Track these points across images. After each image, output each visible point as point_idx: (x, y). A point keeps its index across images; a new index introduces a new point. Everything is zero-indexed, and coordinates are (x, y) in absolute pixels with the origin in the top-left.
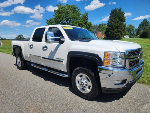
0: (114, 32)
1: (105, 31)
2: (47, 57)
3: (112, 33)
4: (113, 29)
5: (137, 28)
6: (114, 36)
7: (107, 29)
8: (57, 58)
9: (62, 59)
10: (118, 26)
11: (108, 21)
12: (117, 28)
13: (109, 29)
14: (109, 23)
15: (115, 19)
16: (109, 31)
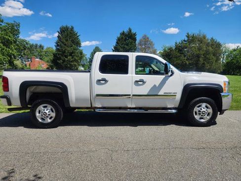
0: (67, 60)
1: (52, 57)
2: (146, 94)
3: (64, 61)
4: (66, 57)
5: (89, 57)
6: (69, 65)
7: (55, 55)
8: (164, 93)
9: (175, 93)
10: (73, 53)
11: (56, 43)
12: (71, 54)
13: (59, 54)
14: (58, 45)
15: (67, 40)
16: (60, 59)
